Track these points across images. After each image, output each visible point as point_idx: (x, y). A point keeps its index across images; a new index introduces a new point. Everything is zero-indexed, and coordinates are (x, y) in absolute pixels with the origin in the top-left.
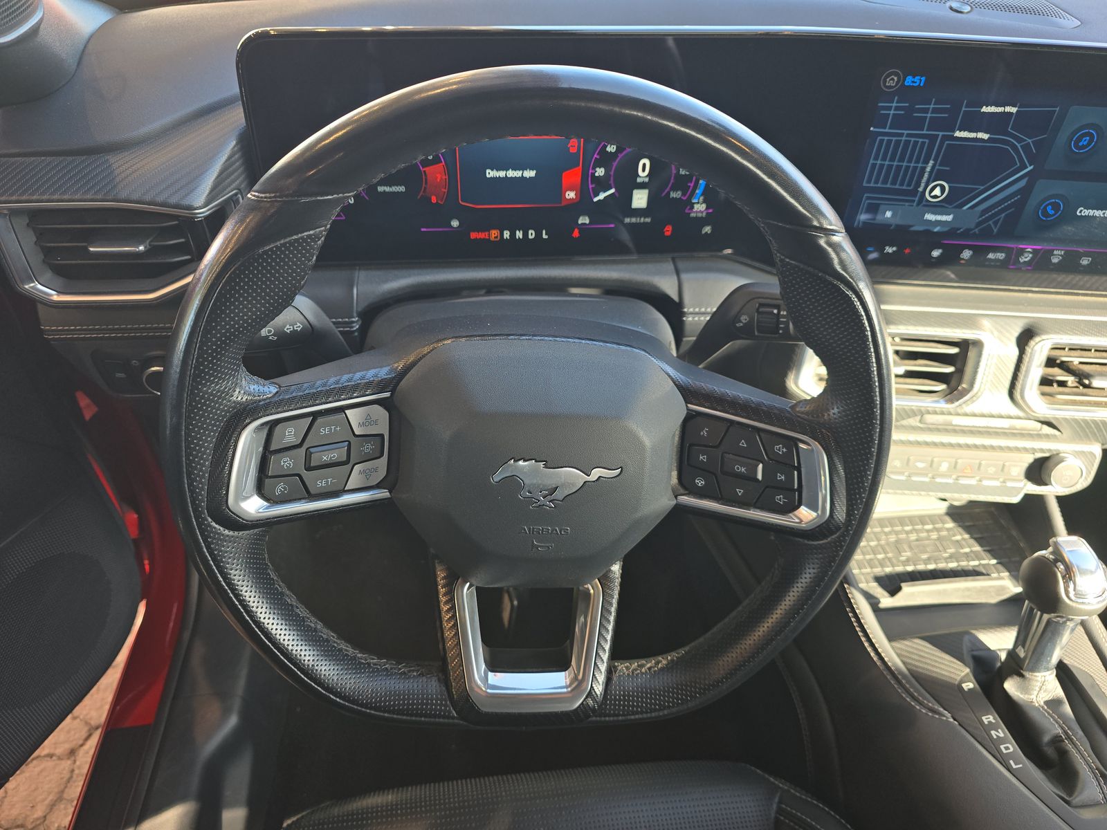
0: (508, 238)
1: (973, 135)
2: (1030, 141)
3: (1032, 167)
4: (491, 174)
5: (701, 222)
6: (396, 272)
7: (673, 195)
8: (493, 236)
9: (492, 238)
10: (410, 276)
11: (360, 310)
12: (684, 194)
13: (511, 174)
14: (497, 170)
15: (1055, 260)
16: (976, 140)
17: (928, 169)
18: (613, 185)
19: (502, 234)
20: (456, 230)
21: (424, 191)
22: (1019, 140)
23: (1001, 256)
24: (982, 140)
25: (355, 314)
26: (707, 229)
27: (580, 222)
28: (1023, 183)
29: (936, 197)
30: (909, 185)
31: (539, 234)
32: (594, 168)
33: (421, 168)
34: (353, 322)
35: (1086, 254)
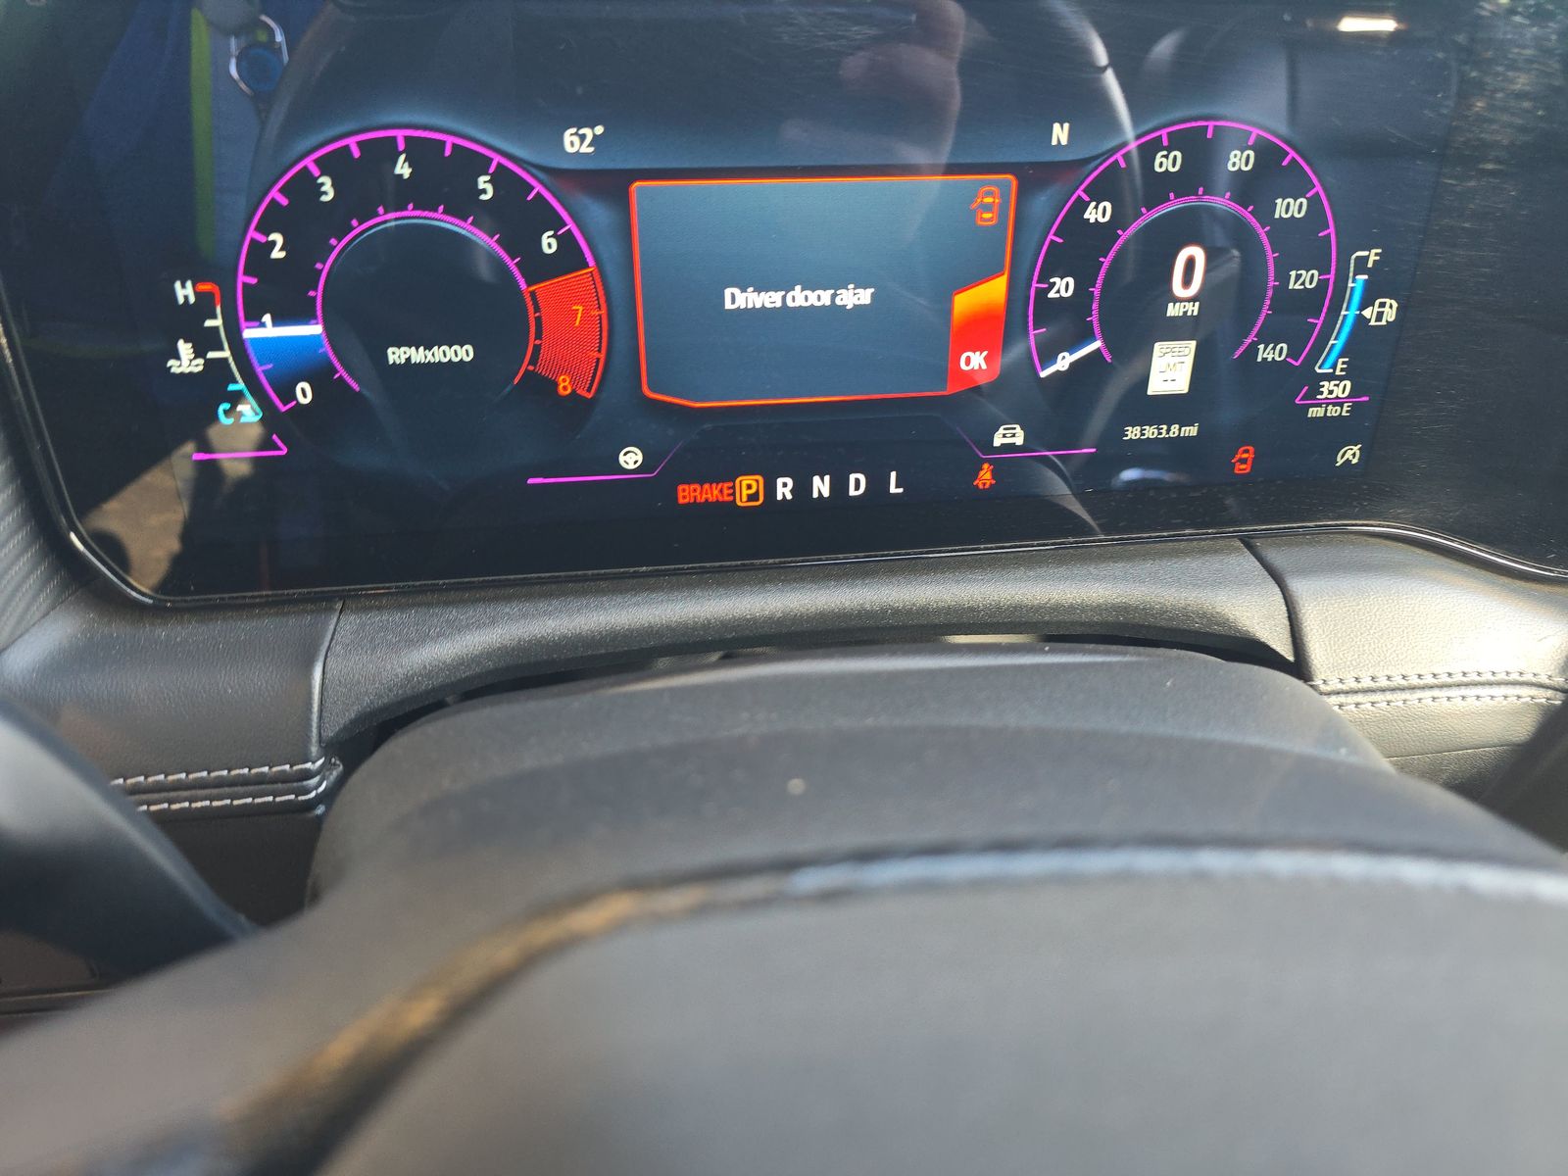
0: (789, 497)
4: (738, 299)
5: (1337, 432)
6: (453, 613)
7: (1267, 353)
8: (745, 492)
9: (742, 502)
10: (493, 622)
11: (329, 733)
12: (1293, 353)
13: (799, 298)
14: (758, 290)
18: (1097, 330)
19: (770, 489)
20: (632, 484)
21: (534, 361)
25: (314, 749)
26: (1351, 454)
27: (998, 441)
31: (877, 484)
32: (1045, 276)
33: (523, 285)
34: (308, 775)
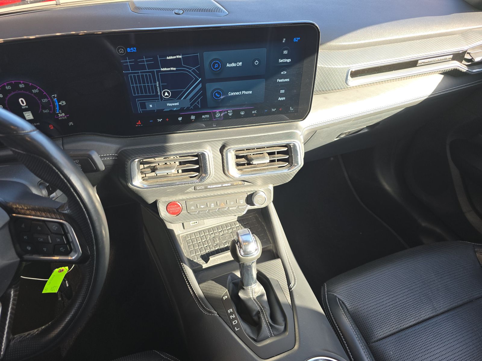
1: (169, 69)
2: (194, 68)
3: (200, 79)
5: (66, 121)
7: (45, 111)
12: (50, 110)
15: (230, 115)
16: (171, 71)
17: (158, 85)
22: (190, 69)
23: (208, 116)
24: (173, 71)
26: (71, 124)
28: (200, 86)
29: (167, 96)
30: (153, 93)
35: (242, 110)
